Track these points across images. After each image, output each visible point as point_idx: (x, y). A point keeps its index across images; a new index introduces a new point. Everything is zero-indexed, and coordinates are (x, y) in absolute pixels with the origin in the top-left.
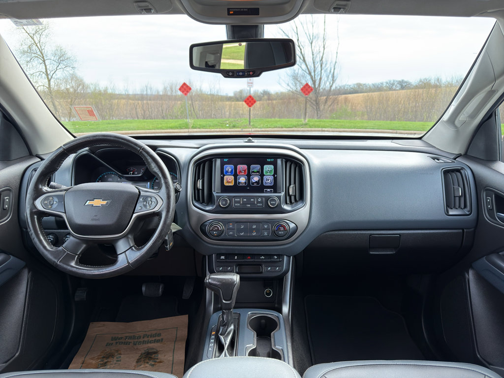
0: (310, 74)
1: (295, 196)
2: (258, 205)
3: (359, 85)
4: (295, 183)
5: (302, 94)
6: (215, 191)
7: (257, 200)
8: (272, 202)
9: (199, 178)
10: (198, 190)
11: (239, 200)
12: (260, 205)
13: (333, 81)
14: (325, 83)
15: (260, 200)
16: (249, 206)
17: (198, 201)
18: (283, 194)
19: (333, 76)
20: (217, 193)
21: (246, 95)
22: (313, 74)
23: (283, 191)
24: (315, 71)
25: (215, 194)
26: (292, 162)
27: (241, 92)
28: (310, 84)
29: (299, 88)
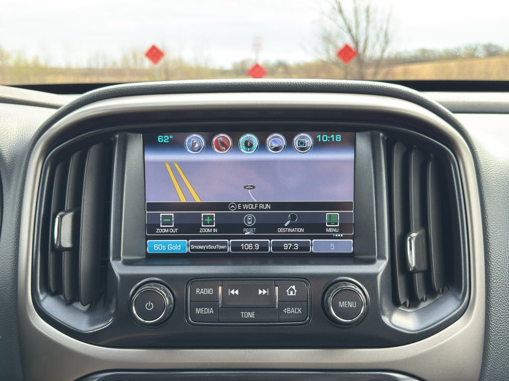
0: (350, 31)
1: (427, 274)
2: (287, 311)
3: (424, 51)
4: (424, 223)
5: (340, 61)
6: (117, 257)
7: (282, 292)
8: (342, 304)
9: (61, 208)
10: (59, 251)
11: (209, 291)
12: (293, 311)
13: (387, 42)
14: (374, 46)
15: (292, 291)
16: (251, 315)
17: (55, 292)
18: (380, 267)
19: (386, 36)
20: (127, 263)
21: (250, 66)
22: (354, 31)
23: (382, 257)
24: (357, 27)
25: (118, 268)
26: (410, 144)
27: (243, 63)
28: (352, 45)
29: (333, 54)
